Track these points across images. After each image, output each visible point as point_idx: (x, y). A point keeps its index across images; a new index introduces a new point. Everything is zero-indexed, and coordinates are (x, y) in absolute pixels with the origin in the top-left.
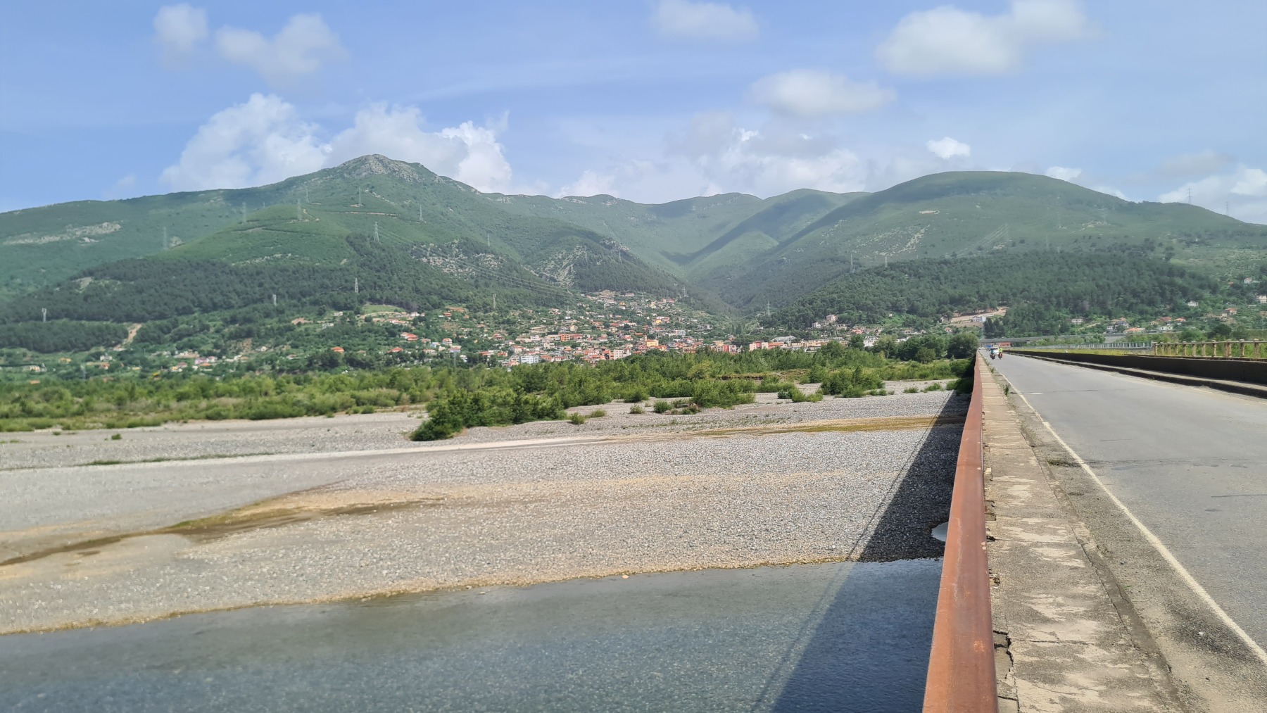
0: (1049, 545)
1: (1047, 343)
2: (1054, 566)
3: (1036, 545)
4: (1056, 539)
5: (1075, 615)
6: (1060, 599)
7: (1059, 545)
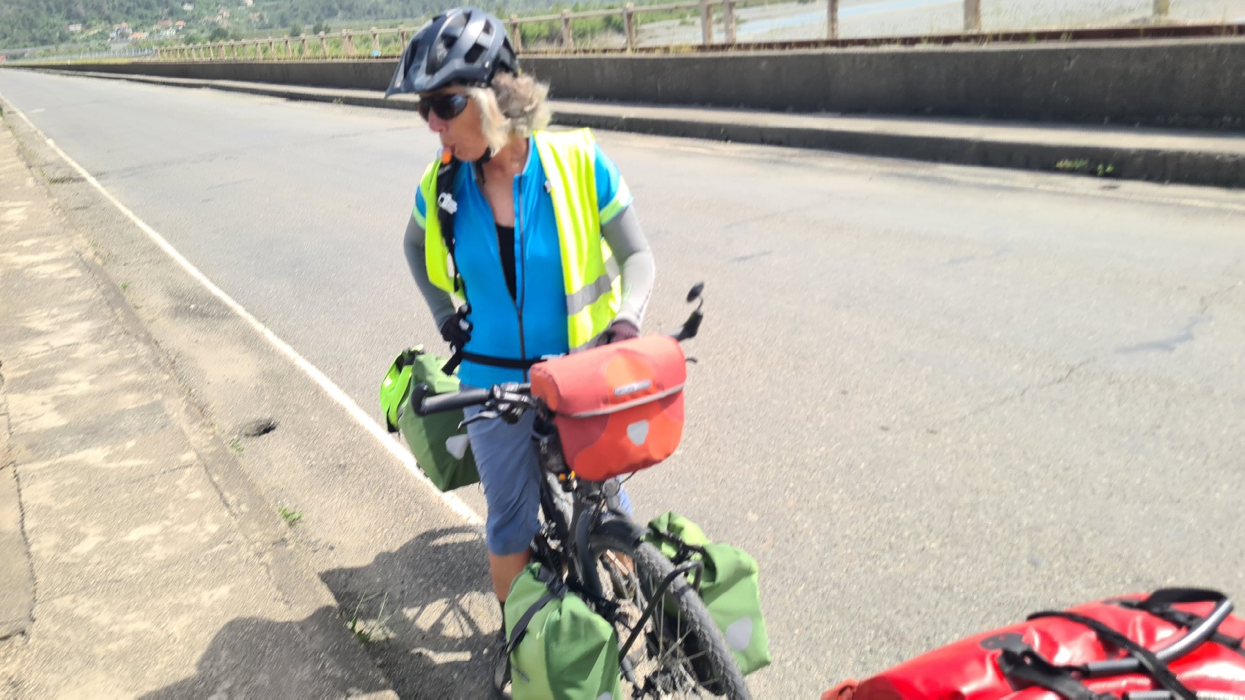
0: (45, 263)
1: (47, 54)
2: (50, 281)
3: (32, 265)
4: (53, 255)
5: (70, 321)
6: (55, 311)
7: (56, 261)
